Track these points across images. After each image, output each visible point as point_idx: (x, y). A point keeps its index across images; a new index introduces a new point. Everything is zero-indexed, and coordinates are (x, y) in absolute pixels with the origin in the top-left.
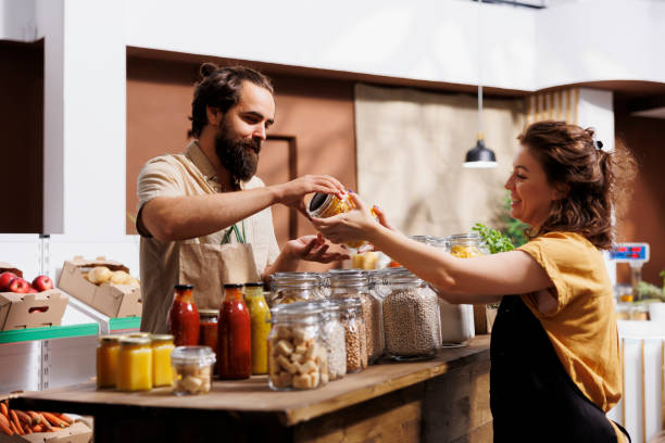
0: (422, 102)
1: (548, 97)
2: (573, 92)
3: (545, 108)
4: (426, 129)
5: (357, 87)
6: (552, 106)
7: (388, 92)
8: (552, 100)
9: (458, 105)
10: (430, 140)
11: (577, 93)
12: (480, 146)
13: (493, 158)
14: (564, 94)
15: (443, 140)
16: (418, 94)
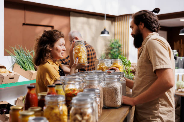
0: (88, 18)
1: (121, 17)
2: (128, 17)
3: (120, 20)
4: (89, 25)
5: (71, 13)
6: (122, 20)
7: (79, 14)
8: (122, 18)
9: (98, 19)
10: (90, 28)
11: (129, 16)
12: (105, 30)
13: (108, 33)
14: (126, 17)
15: (93, 28)
16: (87, 15)
